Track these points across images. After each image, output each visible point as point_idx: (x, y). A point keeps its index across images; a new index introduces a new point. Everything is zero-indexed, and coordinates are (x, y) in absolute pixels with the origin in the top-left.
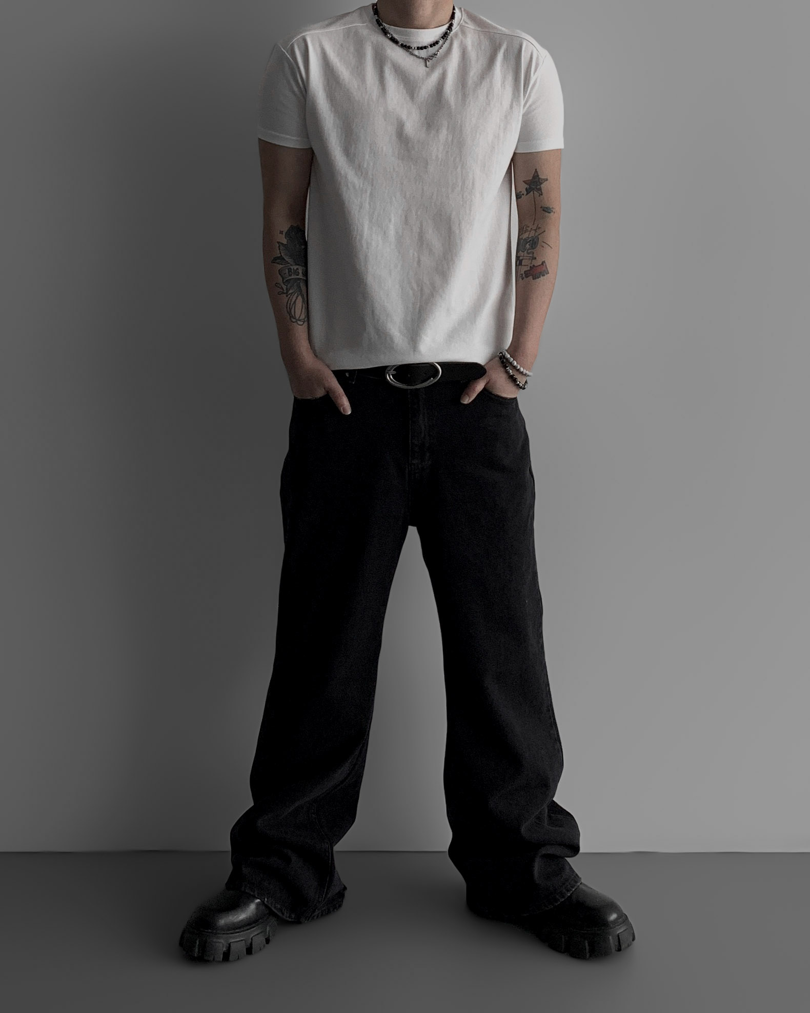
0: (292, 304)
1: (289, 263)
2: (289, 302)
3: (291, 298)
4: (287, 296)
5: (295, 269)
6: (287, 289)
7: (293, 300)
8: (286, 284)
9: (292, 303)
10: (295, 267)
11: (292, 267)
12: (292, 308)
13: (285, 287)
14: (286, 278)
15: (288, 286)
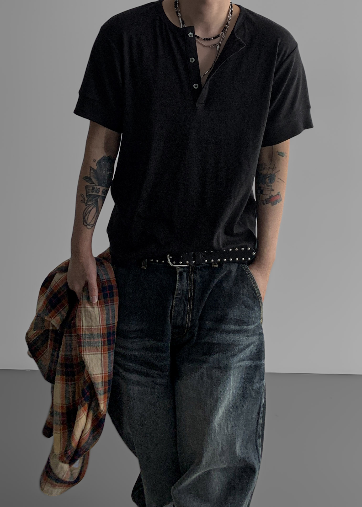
0: (87, 212)
1: (94, 183)
2: (86, 210)
3: (88, 208)
4: (86, 205)
5: (97, 189)
6: (87, 200)
7: (90, 209)
8: (88, 197)
9: (89, 210)
10: (98, 187)
11: (95, 187)
12: (87, 215)
13: (86, 199)
14: (90, 193)
15: (89, 199)
